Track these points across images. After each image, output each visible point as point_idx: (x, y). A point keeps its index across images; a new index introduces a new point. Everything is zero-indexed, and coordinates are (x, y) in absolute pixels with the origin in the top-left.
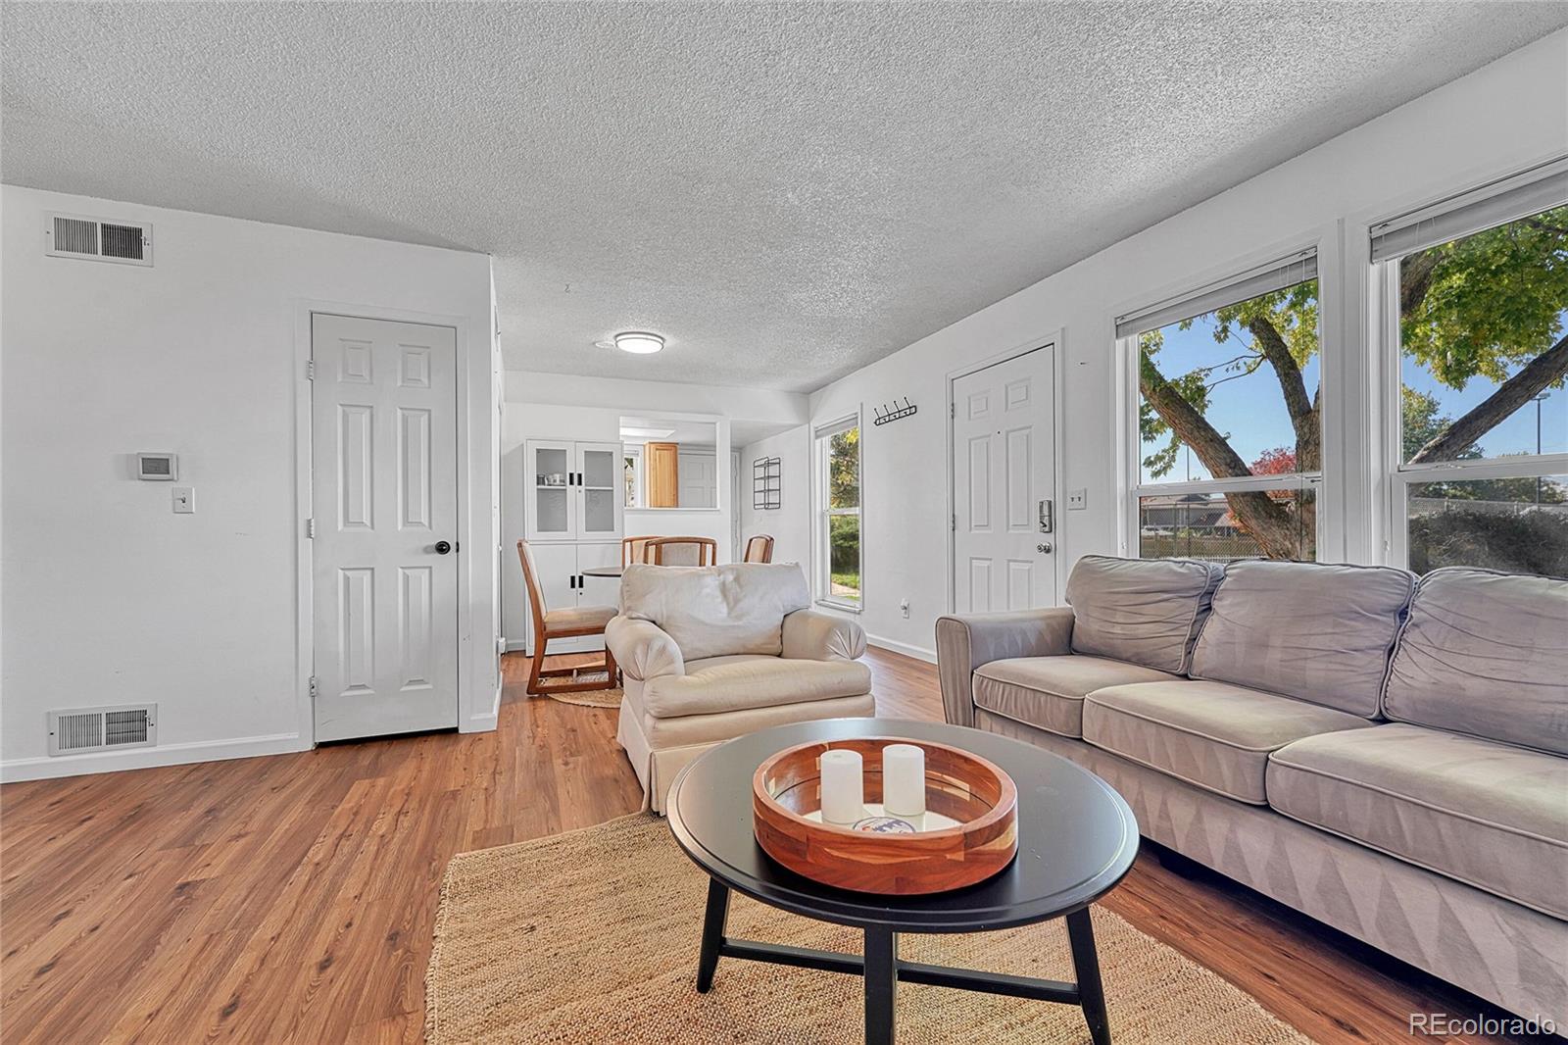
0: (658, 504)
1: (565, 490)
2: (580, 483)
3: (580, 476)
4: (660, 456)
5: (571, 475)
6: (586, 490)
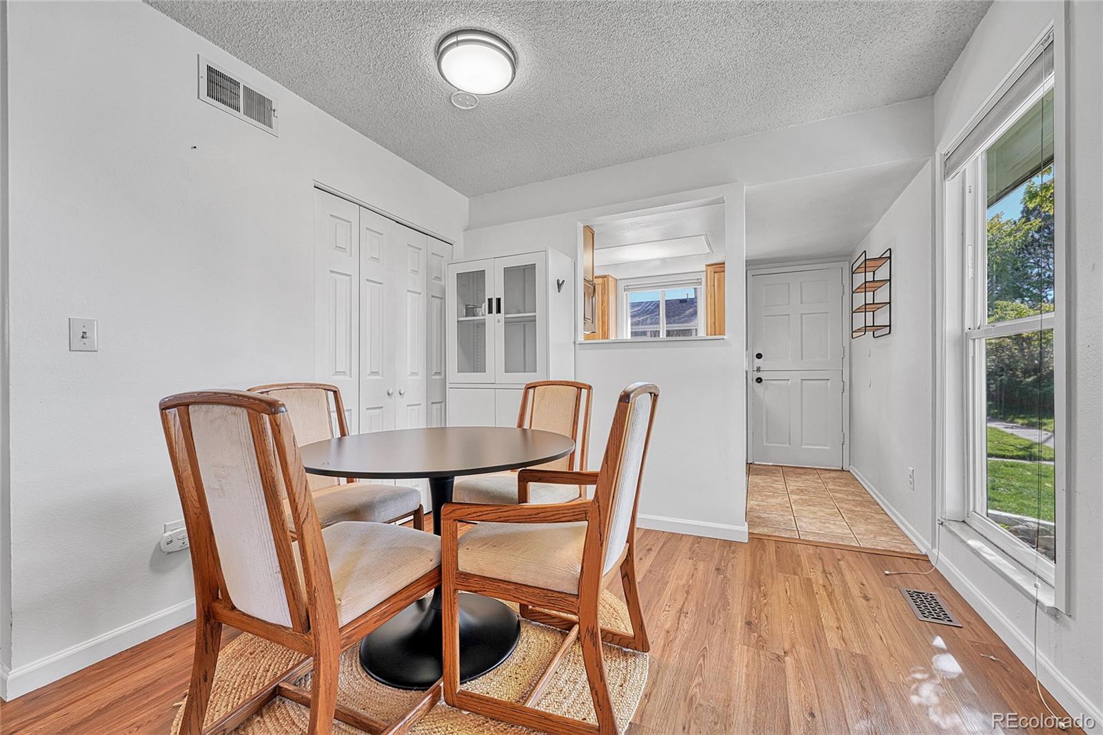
1: (485, 321)
2: (499, 311)
3: (499, 301)
4: (719, 281)
5: (490, 301)
6: (505, 319)
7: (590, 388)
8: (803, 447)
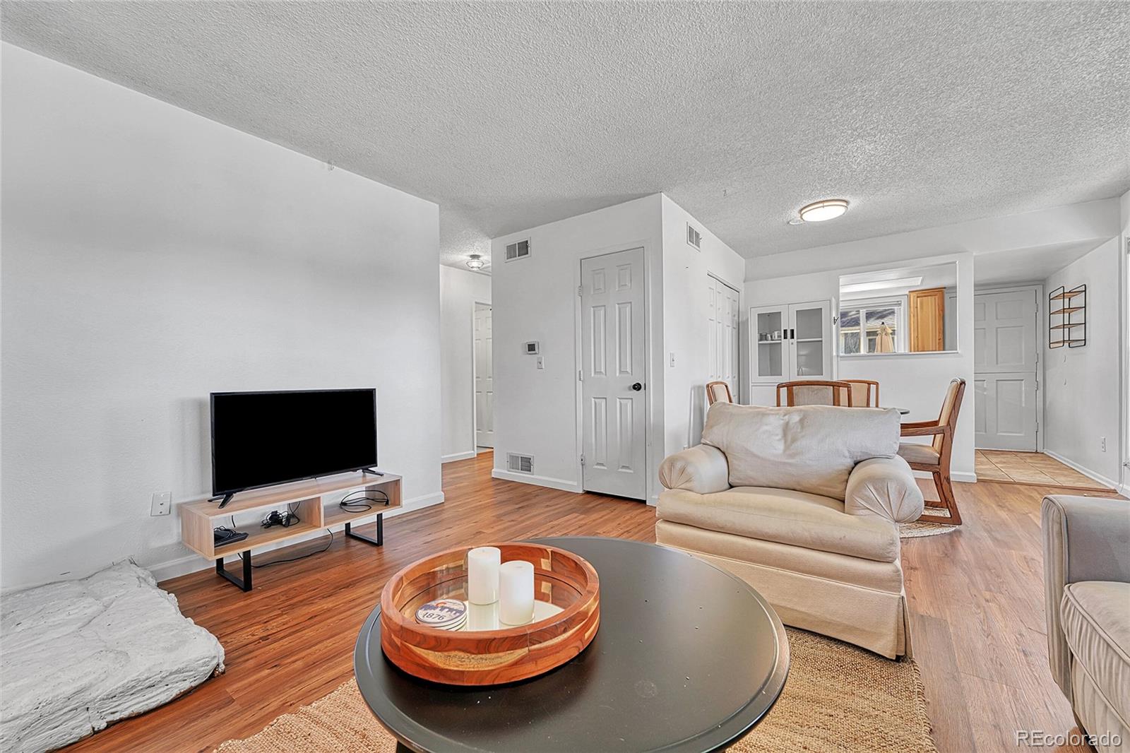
0: (919, 347)
1: (781, 343)
2: (792, 337)
3: (792, 331)
4: (921, 303)
5: (785, 331)
6: (797, 342)
7: (877, 384)
8: (998, 434)
